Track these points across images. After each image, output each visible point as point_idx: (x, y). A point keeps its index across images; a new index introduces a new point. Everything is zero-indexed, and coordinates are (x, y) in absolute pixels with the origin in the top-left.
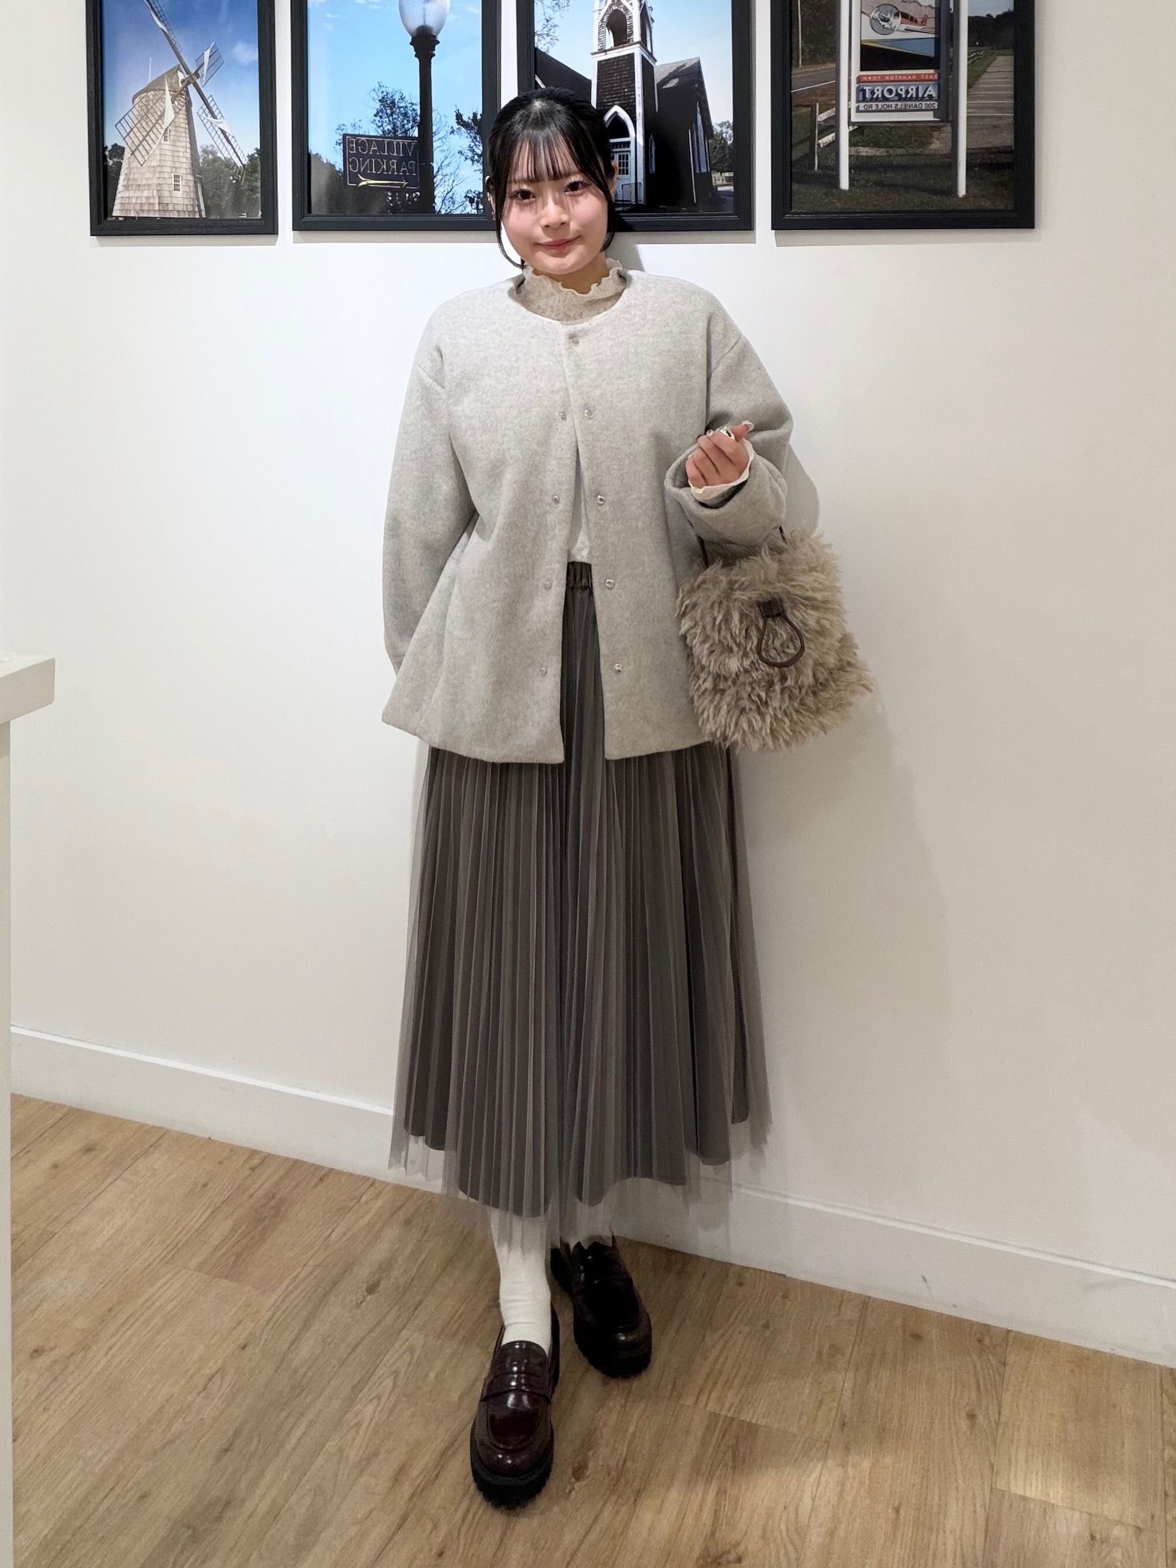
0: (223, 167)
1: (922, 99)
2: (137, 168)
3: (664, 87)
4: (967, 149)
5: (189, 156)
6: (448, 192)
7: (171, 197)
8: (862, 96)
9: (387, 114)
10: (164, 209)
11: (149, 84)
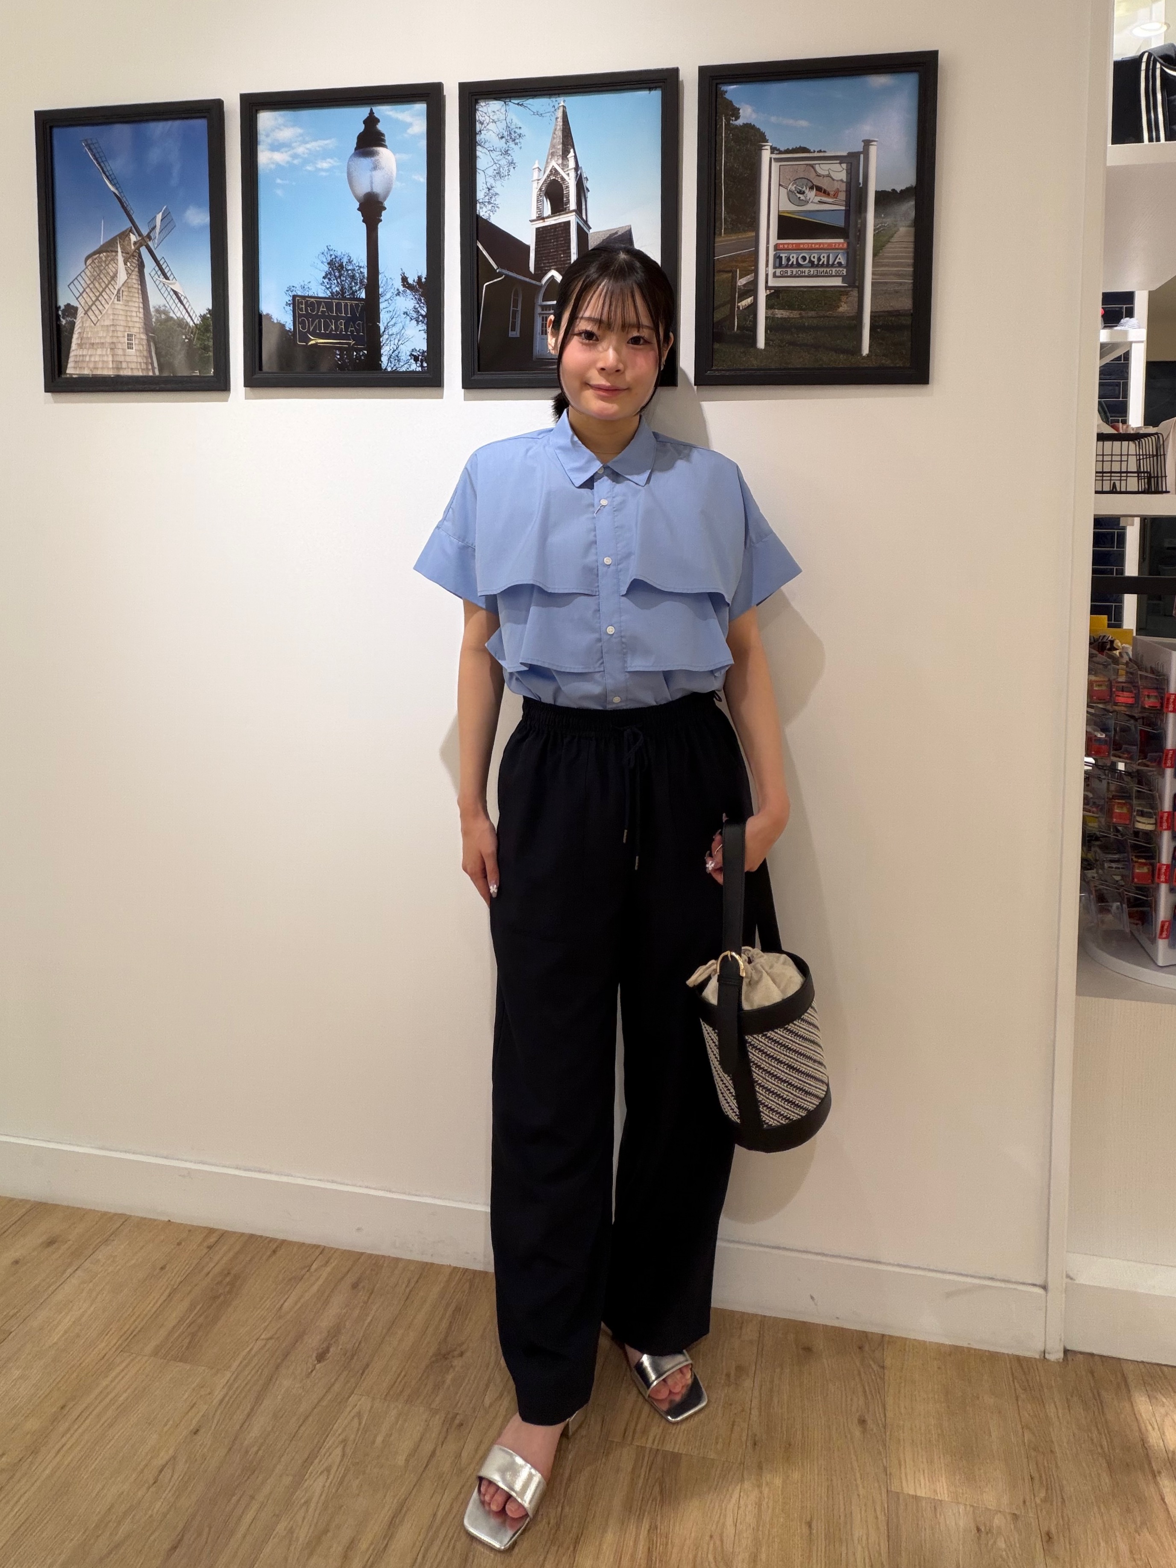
0: (176, 327)
1: (833, 265)
2: (91, 327)
4: (872, 312)
5: (141, 315)
6: (394, 351)
7: (125, 355)
8: (779, 262)
9: (335, 276)
10: (118, 365)
11: (102, 246)
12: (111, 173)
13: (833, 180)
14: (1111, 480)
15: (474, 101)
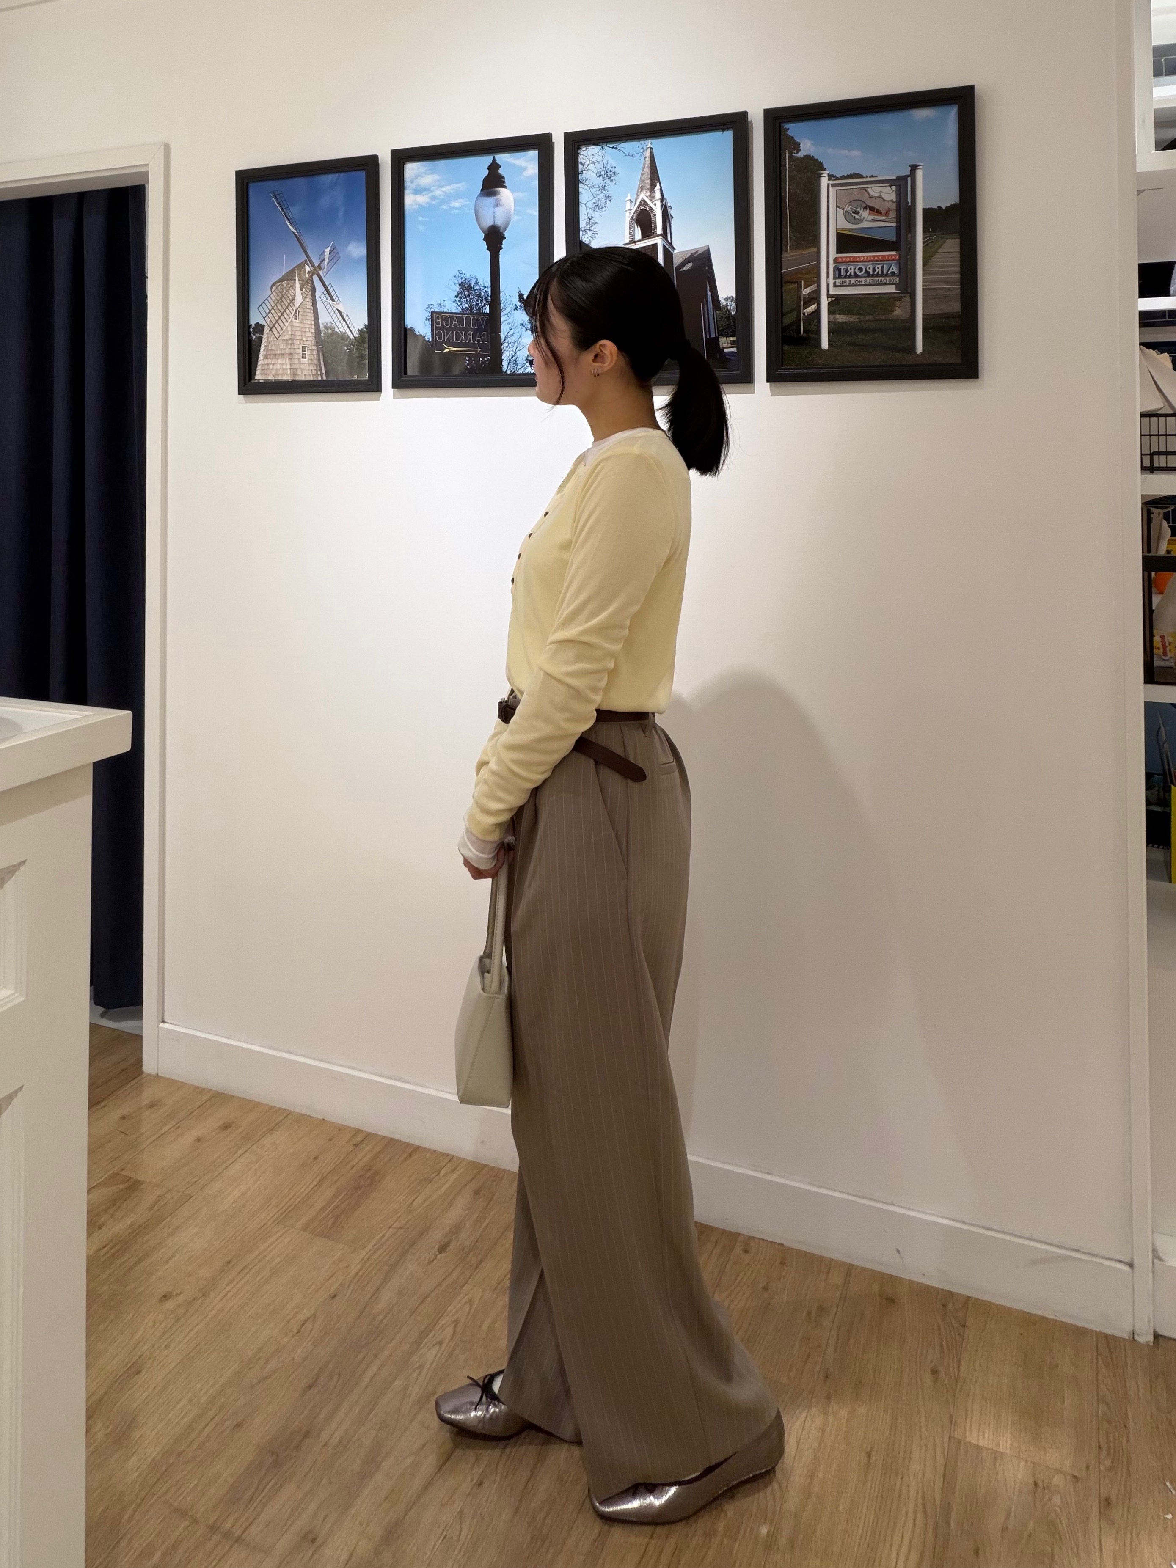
0: (340, 339)
1: (887, 275)
2: (274, 341)
3: (681, 270)
4: (923, 315)
5: (313, 331)
6: (513, 356)
7: (300, 364)
8: (838, 274)
9: (465, 295)
10: (294, 373)
11: (283, 276)
12: (291, 217)
13: (885, 200)
15: (576, 147)
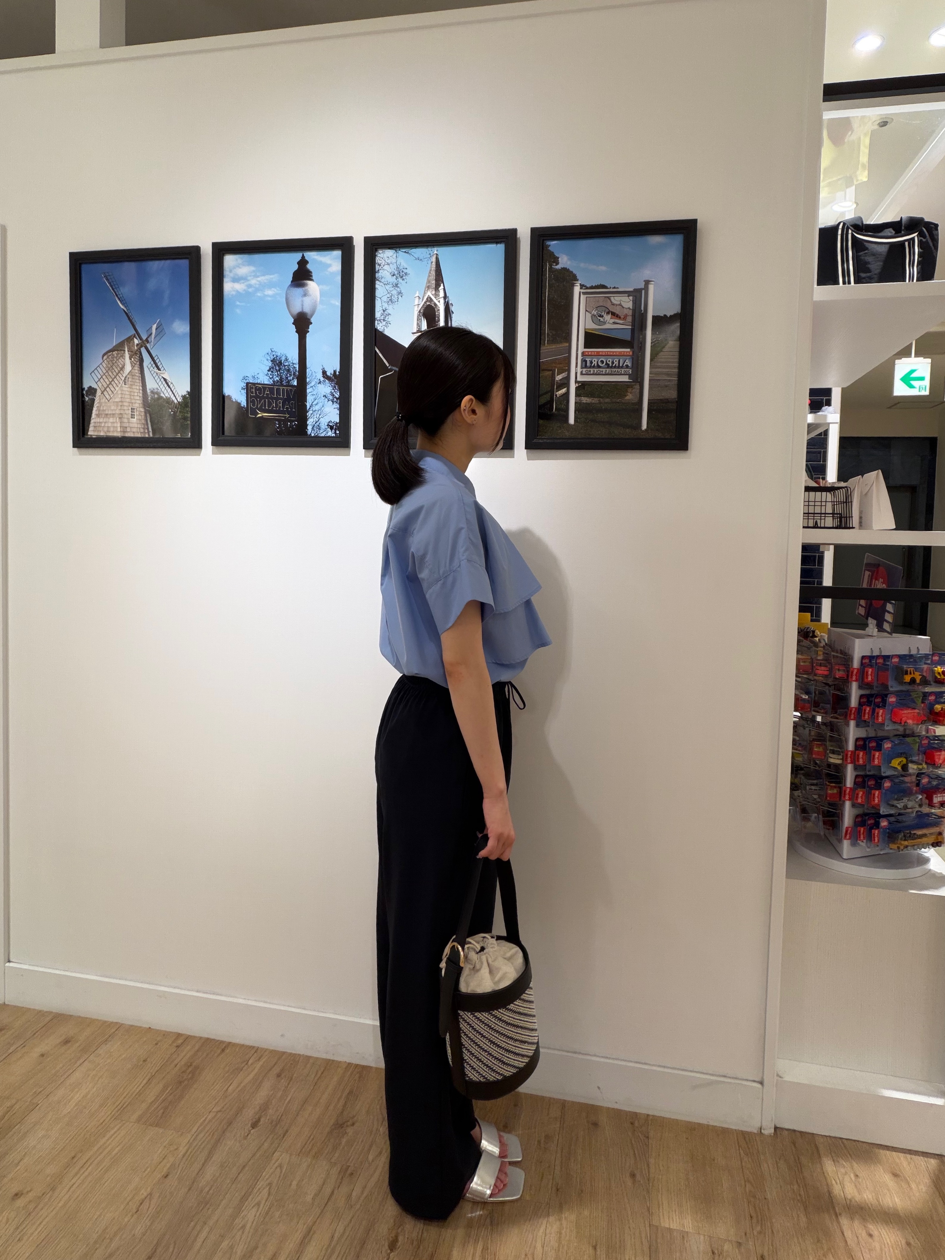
0: (165, 403)
1: (622, 367)
2: (105, 402)
4: (649, 400)
5: (141, 395)
6: (316, 422)
7: (129, 422)
8: (584, 364)
9: (276, 370)
10: (124, 429)
11: (114, 347)
12: (121, 296)
13: (623, 308)
14: (814, 519)
15: (374, 250)
